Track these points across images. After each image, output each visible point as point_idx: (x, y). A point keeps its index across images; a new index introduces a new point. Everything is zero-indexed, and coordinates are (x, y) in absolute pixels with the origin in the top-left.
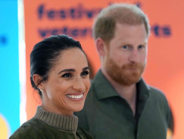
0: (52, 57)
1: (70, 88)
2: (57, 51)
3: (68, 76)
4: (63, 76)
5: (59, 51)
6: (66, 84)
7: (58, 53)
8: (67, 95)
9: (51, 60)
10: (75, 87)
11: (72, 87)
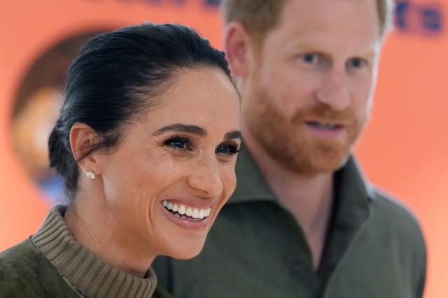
0: (142, 82)
1: (179, 180)
2: (162, 66)
3: (180, 146)
4: (167, 143)
5: (167, 67)
6: (170, 167)
7: (164, 71)
8: (165, 204)
9: (140, 89)
10: (195, 182)
11: (186, 181)
